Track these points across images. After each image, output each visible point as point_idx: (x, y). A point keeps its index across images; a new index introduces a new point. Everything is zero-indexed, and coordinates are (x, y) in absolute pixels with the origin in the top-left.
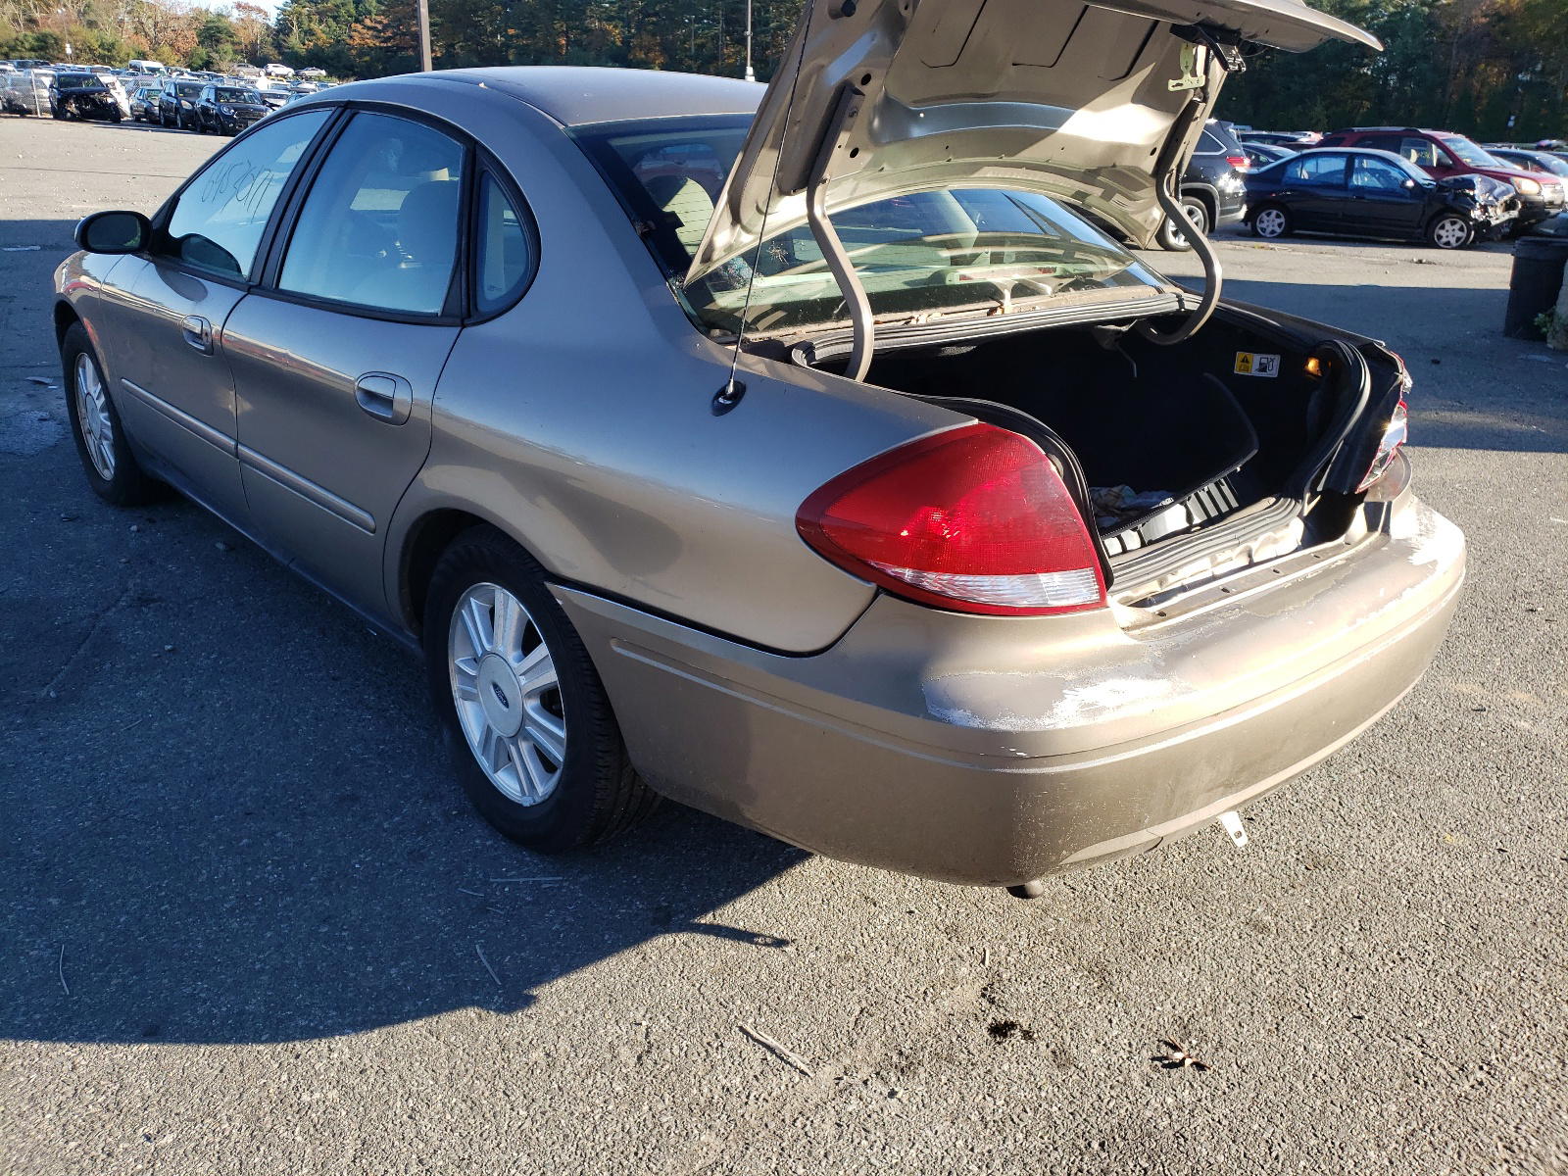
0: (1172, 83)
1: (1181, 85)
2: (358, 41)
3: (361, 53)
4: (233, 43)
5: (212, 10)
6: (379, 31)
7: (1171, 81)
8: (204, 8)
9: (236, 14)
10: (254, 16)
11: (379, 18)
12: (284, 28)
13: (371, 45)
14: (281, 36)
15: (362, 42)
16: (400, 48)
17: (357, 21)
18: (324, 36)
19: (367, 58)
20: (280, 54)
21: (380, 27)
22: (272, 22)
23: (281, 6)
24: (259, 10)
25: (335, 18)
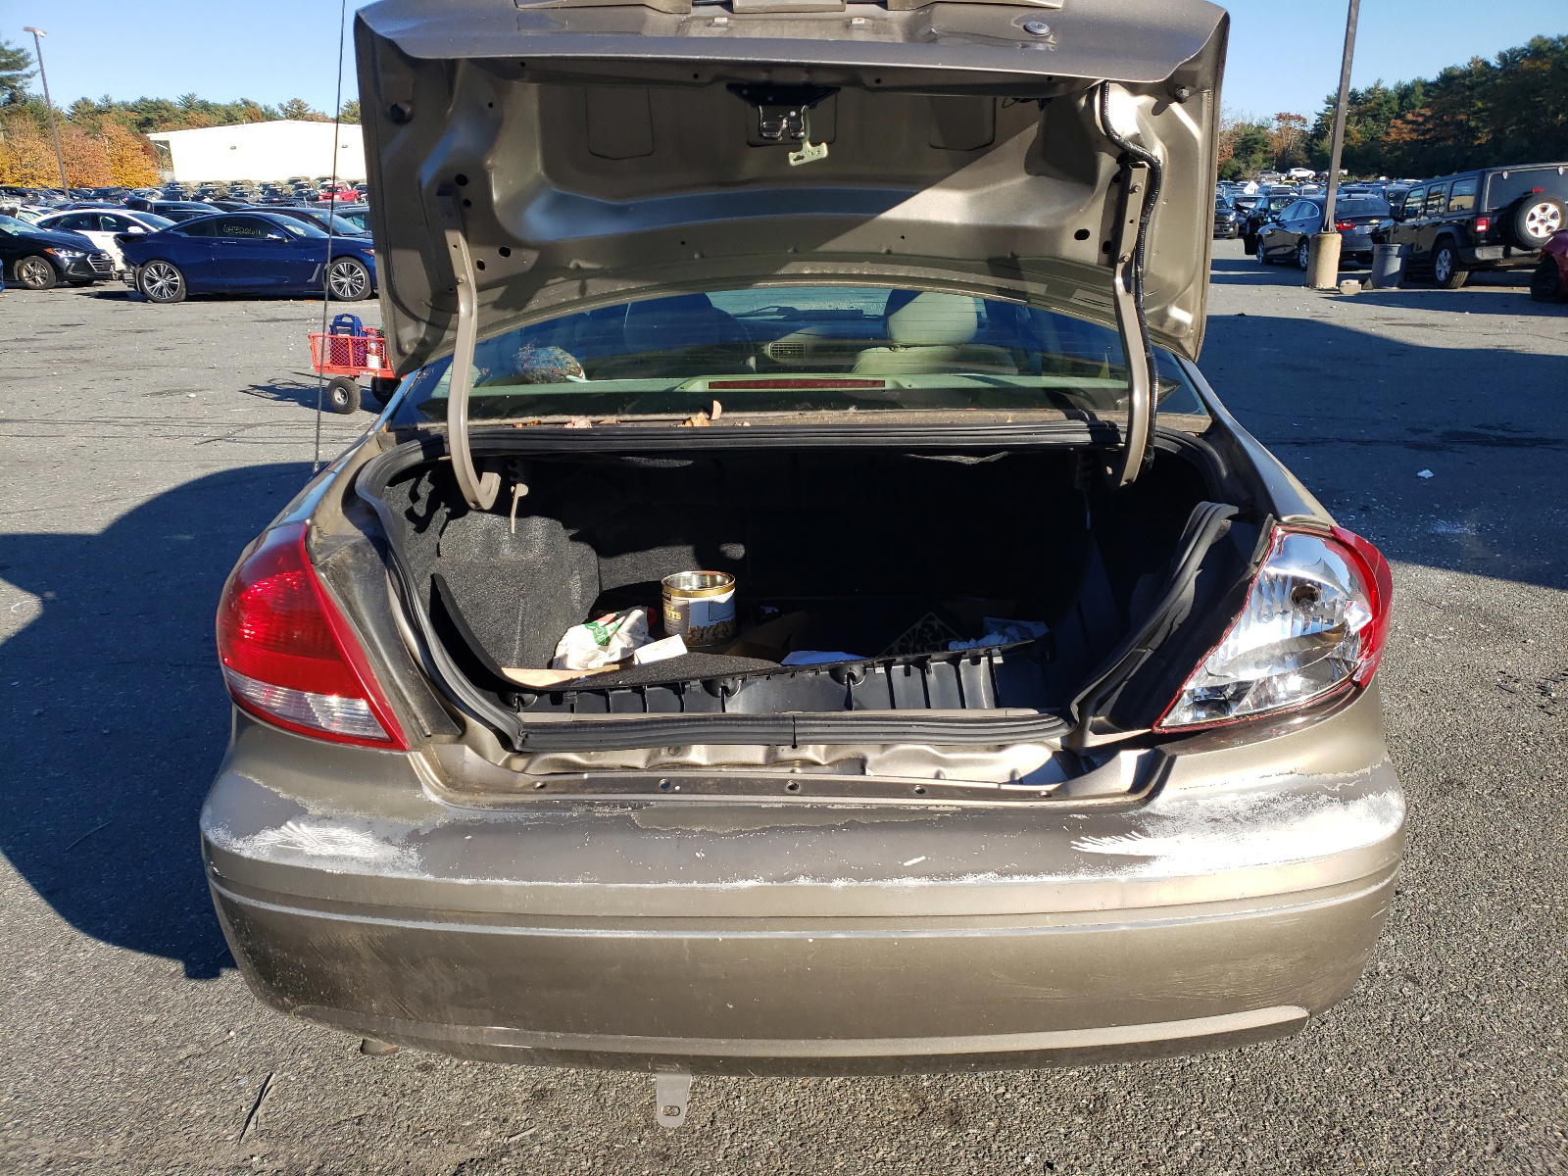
0: (792, 155)
1: (802, 157)
2: (1393, 136)
3: (1395, 146)
4: (1265, 152)
5: (1254, 124)
6: (1420, 124)
7: (791, 154)
8: (1247, 123)
9: (1275, 124)
10: (1292, 124)
11: (1423, 111)
12: (1320, 132)
13: (1408, 139)
14: (1315, 141)
15: (1398, 138)
16: (1438, 139)
17: (1399, 116)
18: (1359, 136)
19: (1398, 153)
20: (1310, 157)
21: (1420, 119)
22: (1309, 128)
23: (1323, 112)
24: (1299, 118)
25: (1374, 117)
